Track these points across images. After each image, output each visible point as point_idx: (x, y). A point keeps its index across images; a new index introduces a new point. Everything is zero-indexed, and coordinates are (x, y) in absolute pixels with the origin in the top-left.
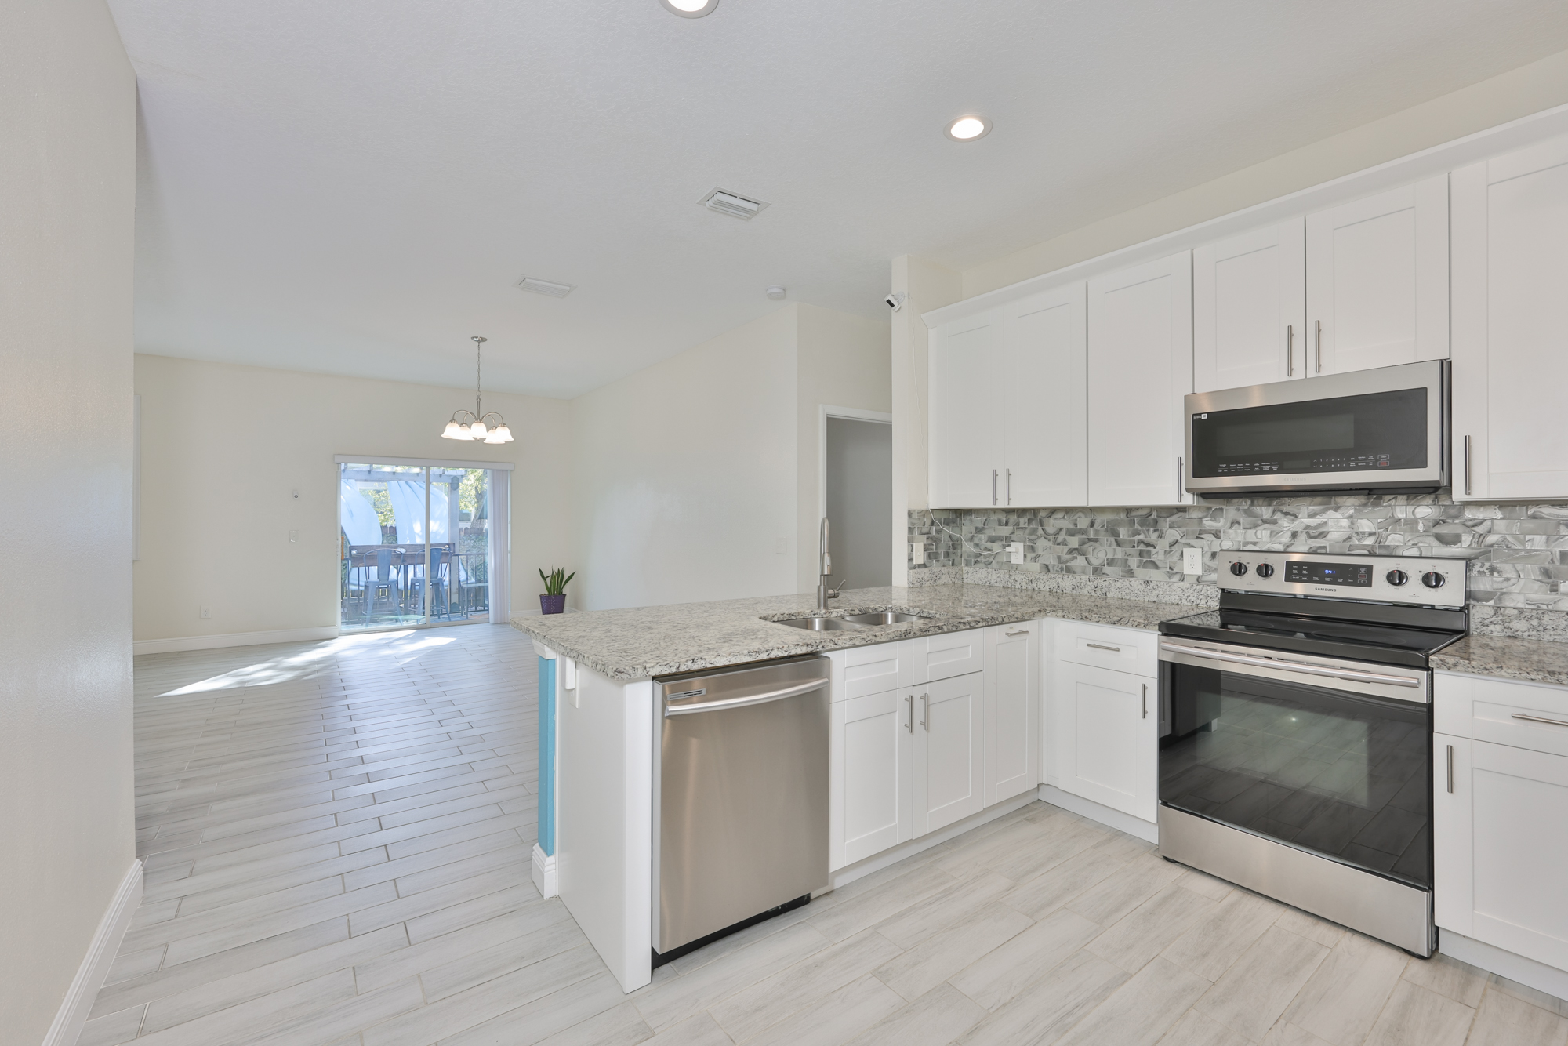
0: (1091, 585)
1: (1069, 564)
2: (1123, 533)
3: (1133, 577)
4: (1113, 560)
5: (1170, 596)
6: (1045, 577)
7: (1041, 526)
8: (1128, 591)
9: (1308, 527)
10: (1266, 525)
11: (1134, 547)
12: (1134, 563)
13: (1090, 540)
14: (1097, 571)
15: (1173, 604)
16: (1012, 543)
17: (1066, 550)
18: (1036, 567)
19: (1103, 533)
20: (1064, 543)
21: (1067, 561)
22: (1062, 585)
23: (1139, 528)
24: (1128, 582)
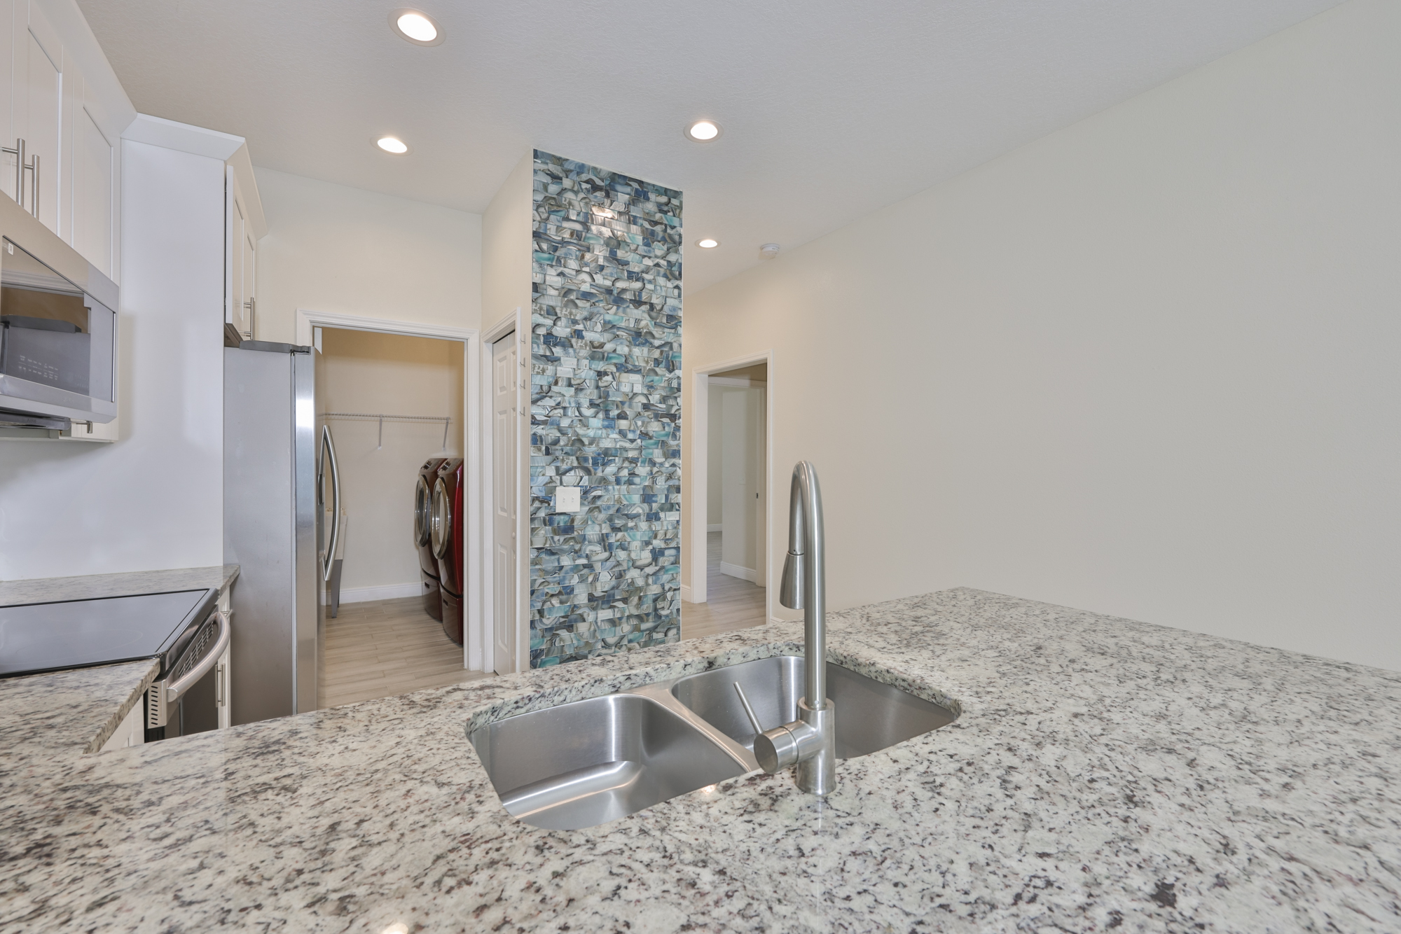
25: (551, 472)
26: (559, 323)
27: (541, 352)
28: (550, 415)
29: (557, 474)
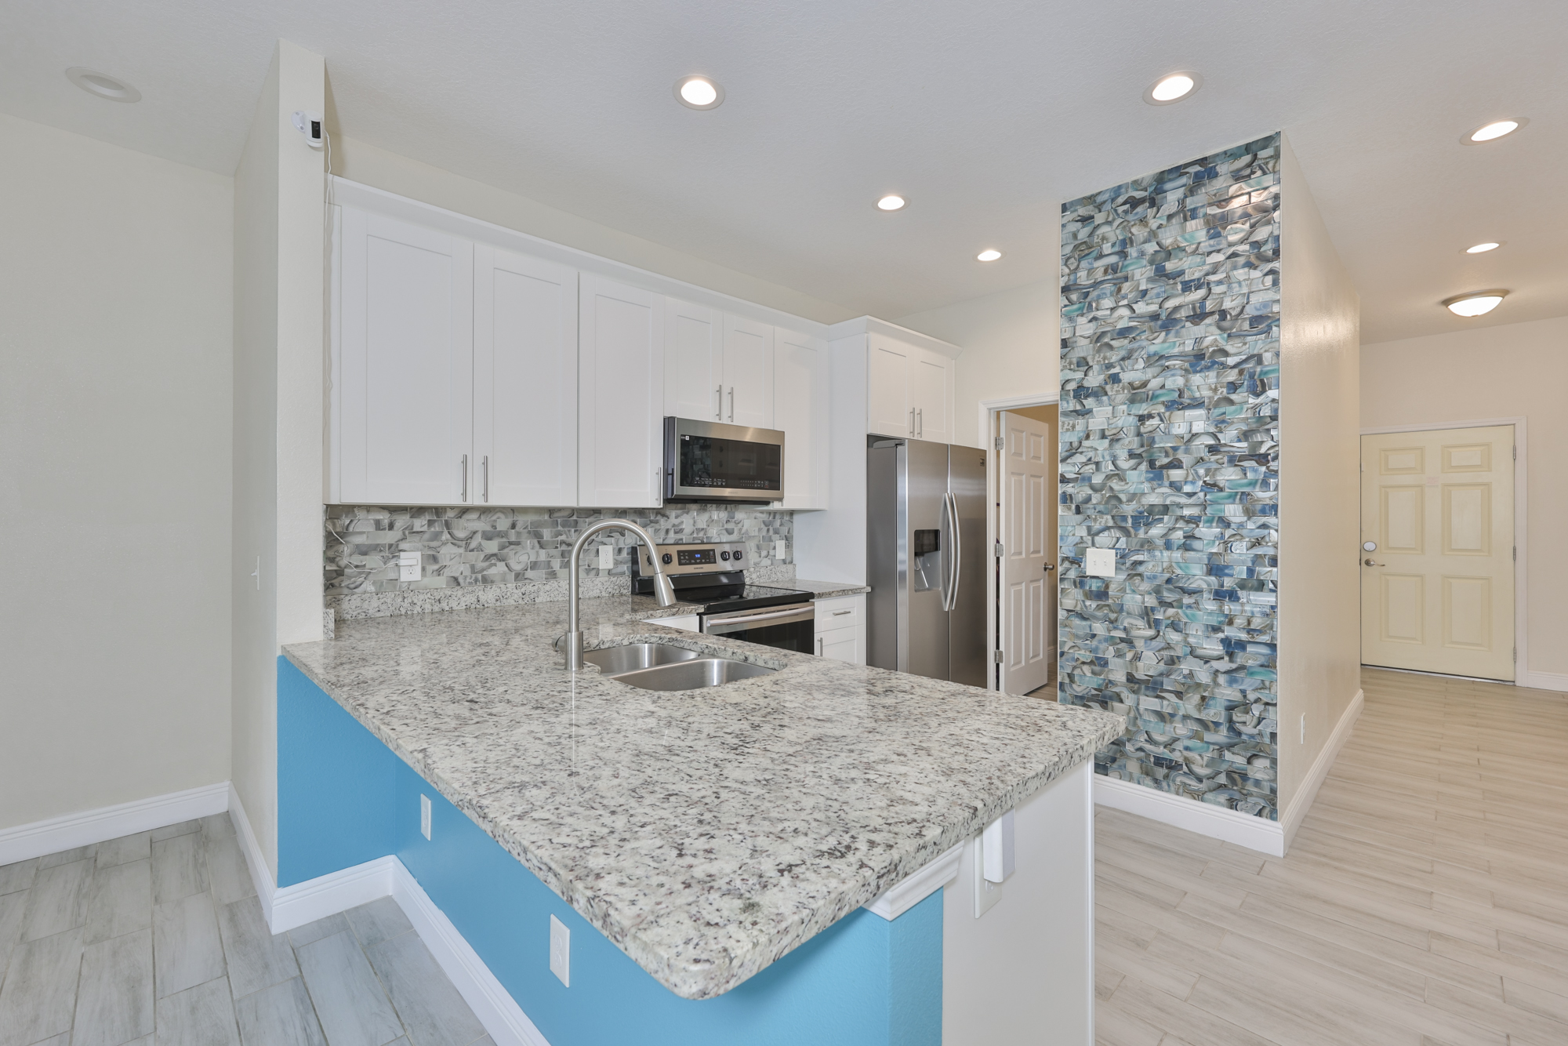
0: (519, 592)
1: (485, 573)
2: (547, 534)
3: (555, 578)
4: (535, 563)
5: (593, 590)
6: (460, 593)
7: (448, 528)
8: (556, 592)
9: (674, 525)
10: (653, 524)
11: (557, 547)
12: (556, 564)
13: (511, 543)
14: (518, 576)
15: (595, 597)
16: (402, 553)
17: (482, 557)
18: (441, 581)
19: (525, 535)
20: (479, 548)
21: (483, 570)
22: (483, 598)
23: (562, 529)
24: (556, 583)
25: (1082, 532)
26: (1090, 373)
27: (1071, 409)
28: (1080, 472)
29: (1089, 533)
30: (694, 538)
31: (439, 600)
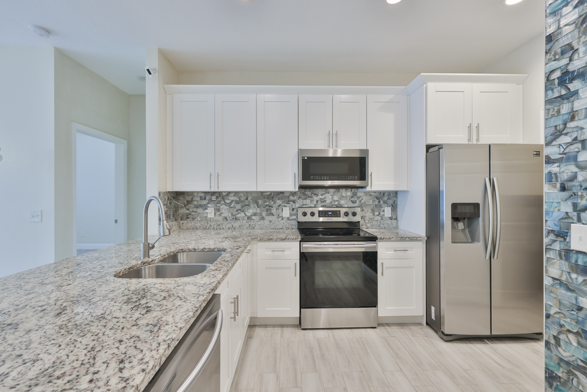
0: (248, 224)
1: (236, 216)
2: (260, 202)
3: (264, 220)
4: (256, 213)
5: (279, 226)
6: (226, 223)
7: (223, 200)
8: (263, 225)
9: (321, 199)
10: (309, 198)
11: (264, 207)
12: (264, 214)
13: (246, 205)
14: (249, 218)
15: (280, 229)
16: (208, 208)
17: (235, 210)
18: (220, 218)
19: (251, 201)
20: (234, 207)
21: (236, 215)
22: (234, 226)
23: (266, 200)
24: (263, 222)
25: (567, 207)
26: (576, 57)
27: (556, 95)
28: (566, 151)
29: (575, 209)
30: (332, 205)
31: (219, 225)
